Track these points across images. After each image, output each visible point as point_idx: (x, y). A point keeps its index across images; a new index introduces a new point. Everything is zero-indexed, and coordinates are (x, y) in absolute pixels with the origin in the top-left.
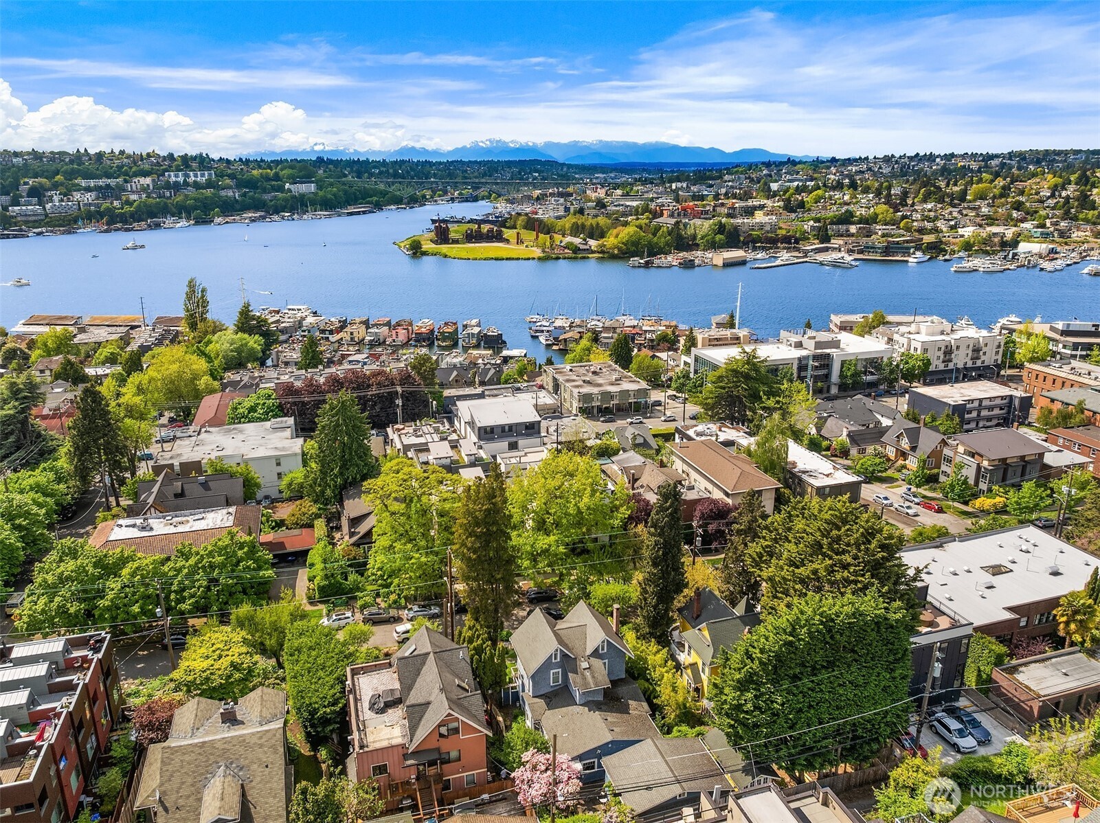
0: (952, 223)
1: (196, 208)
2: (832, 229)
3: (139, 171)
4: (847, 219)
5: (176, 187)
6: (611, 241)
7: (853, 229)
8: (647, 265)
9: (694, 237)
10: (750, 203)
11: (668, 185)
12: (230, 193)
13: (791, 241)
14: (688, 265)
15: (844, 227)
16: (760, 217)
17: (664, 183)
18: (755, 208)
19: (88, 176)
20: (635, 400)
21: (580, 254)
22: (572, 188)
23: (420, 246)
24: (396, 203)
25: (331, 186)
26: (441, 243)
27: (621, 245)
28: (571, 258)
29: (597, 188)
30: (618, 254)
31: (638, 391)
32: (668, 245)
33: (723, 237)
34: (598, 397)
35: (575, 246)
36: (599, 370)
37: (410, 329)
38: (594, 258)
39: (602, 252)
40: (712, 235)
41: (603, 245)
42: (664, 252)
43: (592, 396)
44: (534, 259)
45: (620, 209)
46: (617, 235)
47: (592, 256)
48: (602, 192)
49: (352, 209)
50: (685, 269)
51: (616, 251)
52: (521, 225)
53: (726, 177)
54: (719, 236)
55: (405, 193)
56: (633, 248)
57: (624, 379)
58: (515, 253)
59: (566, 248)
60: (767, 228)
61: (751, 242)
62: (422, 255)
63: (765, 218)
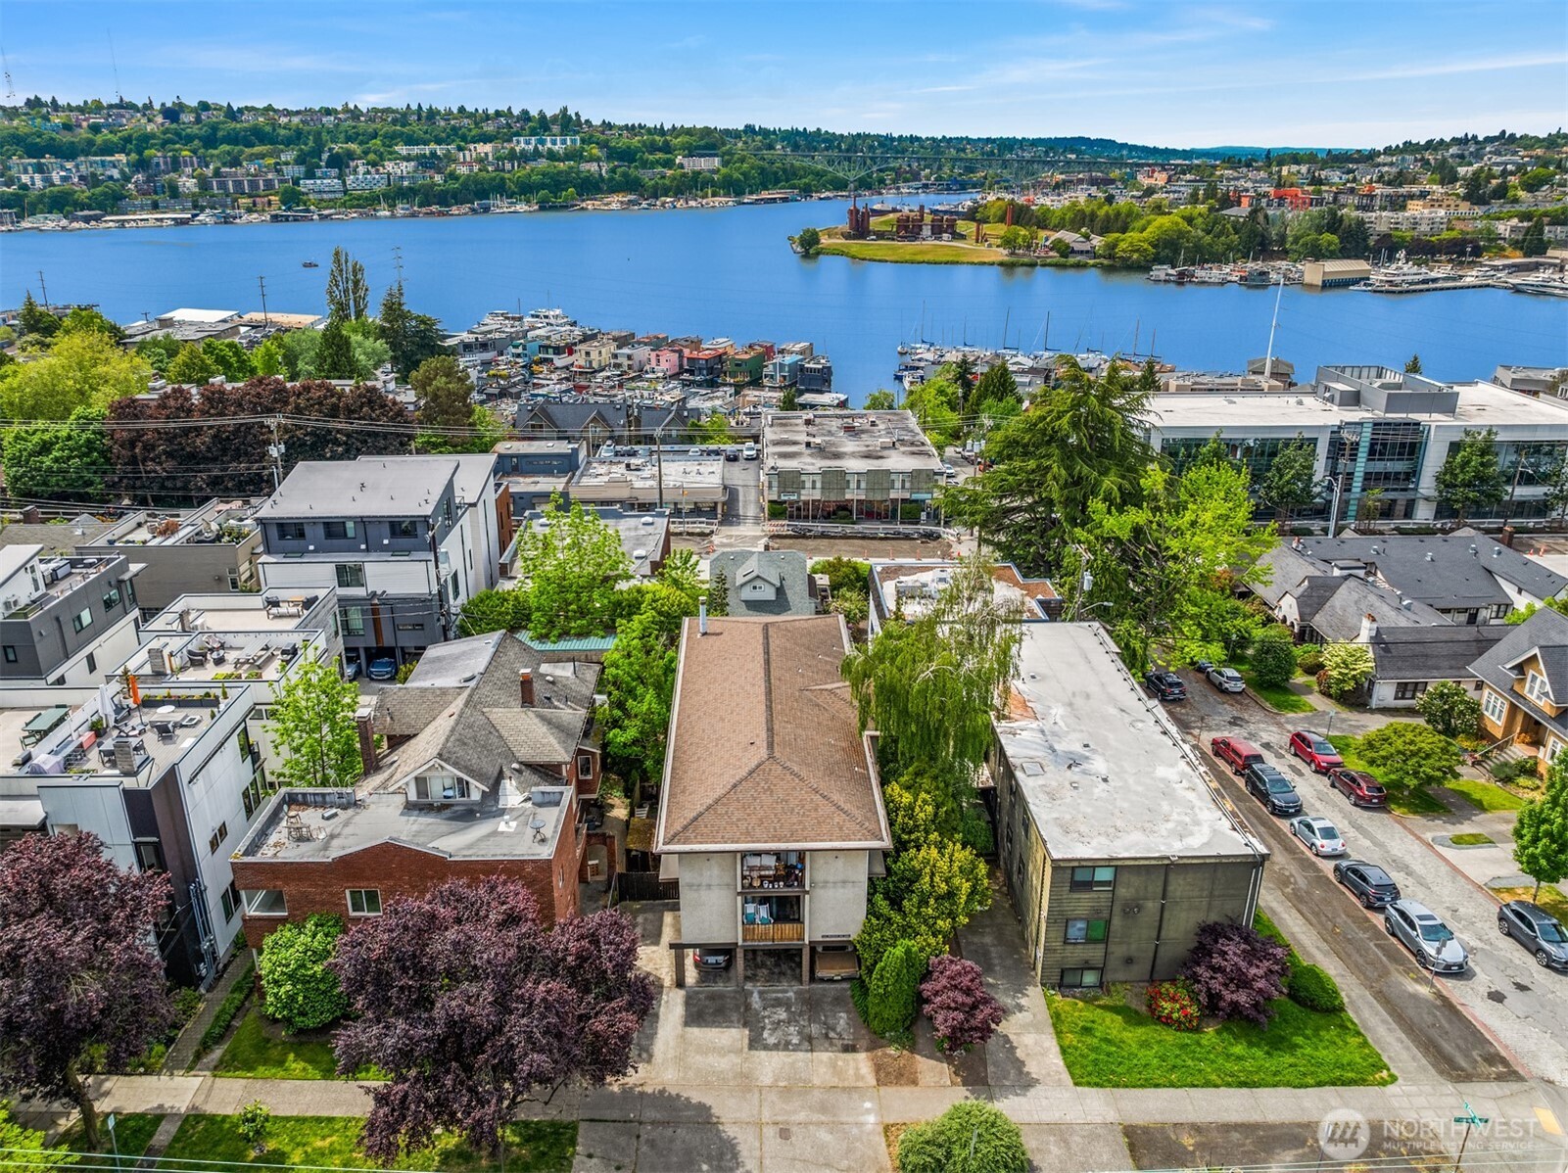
1: (543, 186)
2: (1554, 232)
3: (480, 135)
5: (524, 158)
6: (1130, 240)
8: (1182, 279)
9: (1282, 238)
10: (1406, 189)
11: (1275, 169)
12: (593, 167)
13: (1464, 249)
14: (1256, 282)
16: (1415, 209)
17: (1269, 166)
18: (1412, 196)
19: (410, 141)
20: (907, 496)
21: (1072, 260)
22: (1116, 173)
23: (817, 242)
24: (836, 189)
25: (742, 160)
26: (855, 237)
27: (1146, 246)
28: (1056, 265)
29: (1153, 171)
30: (1138, 261)
31: (915, 475)
32: (1230, 248)
33: (1334, 238)
34: (814, 482)
35: (1067, 246)
36: (868, 427)
37: (687, 352)
38: (1094, 266)
39: (1111, 257)
40: (1314, 236)
41: (1113, 246)
42: (1219, 259)
43: (803, 478)
44: (993, 264)
45: (1172, 196)
46: (1143, 230)
47: (1091, 262)
48: (1160, 178)
49: (765, 195)
50: (1250, 287)
51: (1135, 256)
52: (995, 216)
53: (1381, 159)
54: (1327, 237)
55: (853, 175)
56: (1168, 249)
57: (903, 449)
58: (965, 255)
59: (1051, 249)
60: (1424, 228)
61: (1387, 248)
62: (818, 254)
63: (1426, 211)
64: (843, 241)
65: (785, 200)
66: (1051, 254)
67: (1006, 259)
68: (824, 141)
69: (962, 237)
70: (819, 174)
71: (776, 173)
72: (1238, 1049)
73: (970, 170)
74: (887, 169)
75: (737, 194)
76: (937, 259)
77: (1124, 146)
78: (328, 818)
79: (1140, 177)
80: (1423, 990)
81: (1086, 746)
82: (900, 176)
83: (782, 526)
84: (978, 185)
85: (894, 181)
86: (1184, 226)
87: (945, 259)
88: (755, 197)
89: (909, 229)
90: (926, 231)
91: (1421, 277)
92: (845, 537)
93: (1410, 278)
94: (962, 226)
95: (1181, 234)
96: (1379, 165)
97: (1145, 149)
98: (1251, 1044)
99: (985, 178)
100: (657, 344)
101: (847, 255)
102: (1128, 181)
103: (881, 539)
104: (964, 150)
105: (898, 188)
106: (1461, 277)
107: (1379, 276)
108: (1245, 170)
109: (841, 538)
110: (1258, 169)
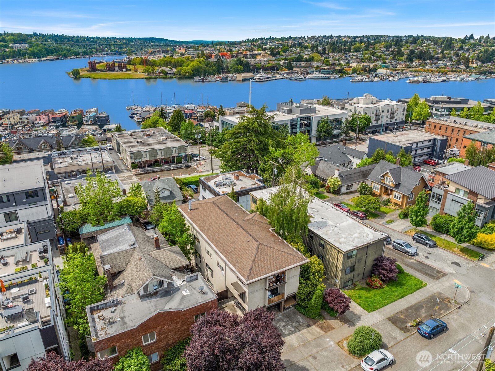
0: (347, 61)
2: (294, 64)
4: (300, 59)
6: (184, 69)
7: (303, 64)
8: (203, 81)
9: (227, 67)
10: (254, 53)
11: (215, 47)
13: (274, 69)
14: (225, 80)
15: (299, 63)
16: (259, 58)
17: (213, 46)
18: (257, 54)
20: (177, 155)
21: (168, 76)
22: (169, 49)
23: (79, 73)
24: (76, 55)
25: (37, 45)
26: (92, 72)
27: (190, 71)
28: (163, 78)
29: (181, 48)
30: (188, 75)
31: (179, 148)
32: (214, 71)
33: (241, 67)
34: (146, 154)
35: (166, 72)
36: (152, 134)
37: (50, 115)
38: (175, 78)
39: (180, 75)
40: (236, 66)
41: (180, 71)
42: (212, 74)
43: (142, 153)
44: (143, 78)
45: (191, 55)
46: (188, 66)
47: (174, 76)
48: (183, 50)
49: (49, 58)
50: (223, 82)
51: (187, 74)
52: (138, 63)
53: (243, 44)
54: (240, 66)
55: (81, 50)
56: (196, 72)
57: (170, 140)
58: (132, 76)
59: (160, 73)
60: (263, 63)
61: (256, 69)
62: (80, 77)
63: (262, 58)
64: (88, 73)
65: (57, 59)
66: (161, 74)
67: (147, 76)
68: (66, 38)
69: (129, 70)
70: (68, 50)
71: (51, 50)
72: (394, 289)
73: (121, 48)
74: (92, 48)
75: (38, 58)
76: (124, 78)
77: (167, 40)
78: (114, 312)
79: (177, 50)
80: (413, 261)
81: (322, 218)
82: (97, 51)
83: (138, 171)
84: (126, 53)
85: (96, 52)
86: (199, 64)
87: (127, 77)
88: (45, 58)
89: (110, 68)
90: (117, 68)
91: (267, 77)
92: (160, 171)
93: (264, 77)
94: (128, 67)
95: (200, 67)
96: (242, 46)
97: (173, 41)
98: (396, 287)
99: (127, 50)
100: (38, 113)
101: (91, 78)
102: (173, 51)
103: (172, 170)
104: (116, 42)
105: (98, 55)
106: (276, 76)
107: (256, 77)
108: (207, 47)
109: (159, 172)
110: (210, 47)
